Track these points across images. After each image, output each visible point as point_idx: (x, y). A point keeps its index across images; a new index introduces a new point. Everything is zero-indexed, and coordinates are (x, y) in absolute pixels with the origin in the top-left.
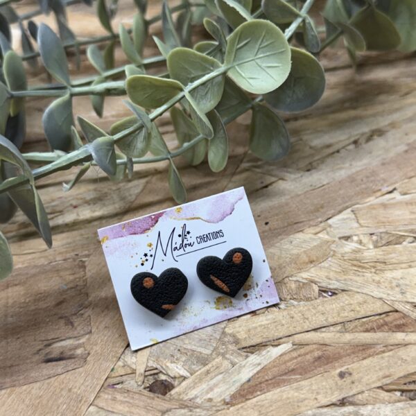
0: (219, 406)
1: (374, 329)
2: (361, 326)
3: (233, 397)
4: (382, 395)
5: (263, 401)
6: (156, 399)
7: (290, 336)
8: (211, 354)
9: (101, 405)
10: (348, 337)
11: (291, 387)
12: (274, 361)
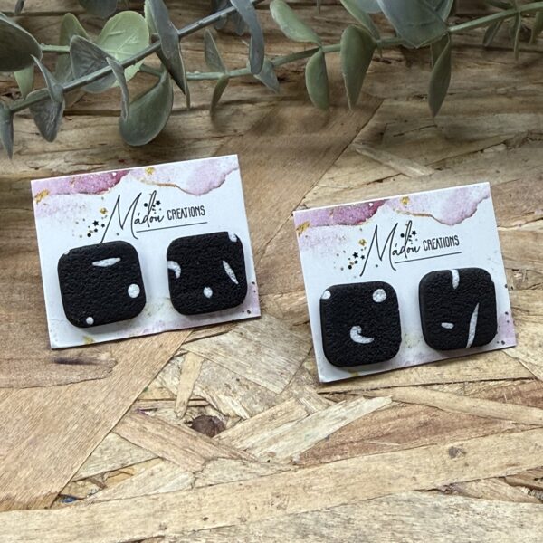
0: (282, 465)
1: (503, 397)
2: (487, 391)
3: (303, 456)
4: (504, 488)
5: (343, 468)
6: (199, 440)
7: (389, 388)
8: (281, 394)
9: (124, 434)
10: (467, 403)
11: (383, 457)
12: (365, 418)
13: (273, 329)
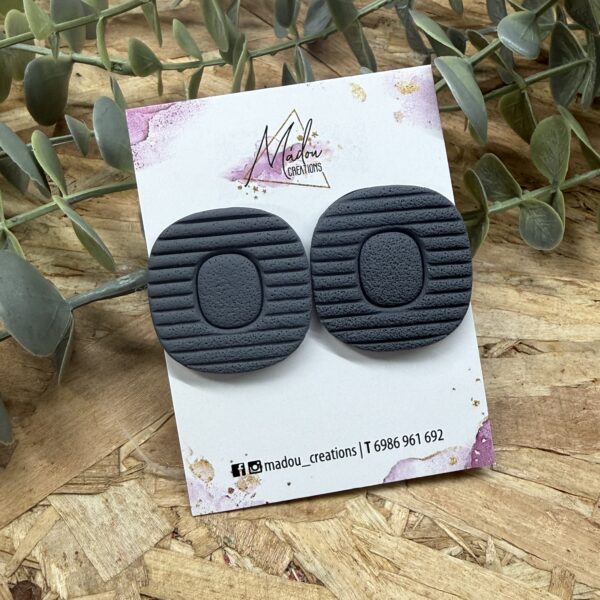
13: (137, 505)
